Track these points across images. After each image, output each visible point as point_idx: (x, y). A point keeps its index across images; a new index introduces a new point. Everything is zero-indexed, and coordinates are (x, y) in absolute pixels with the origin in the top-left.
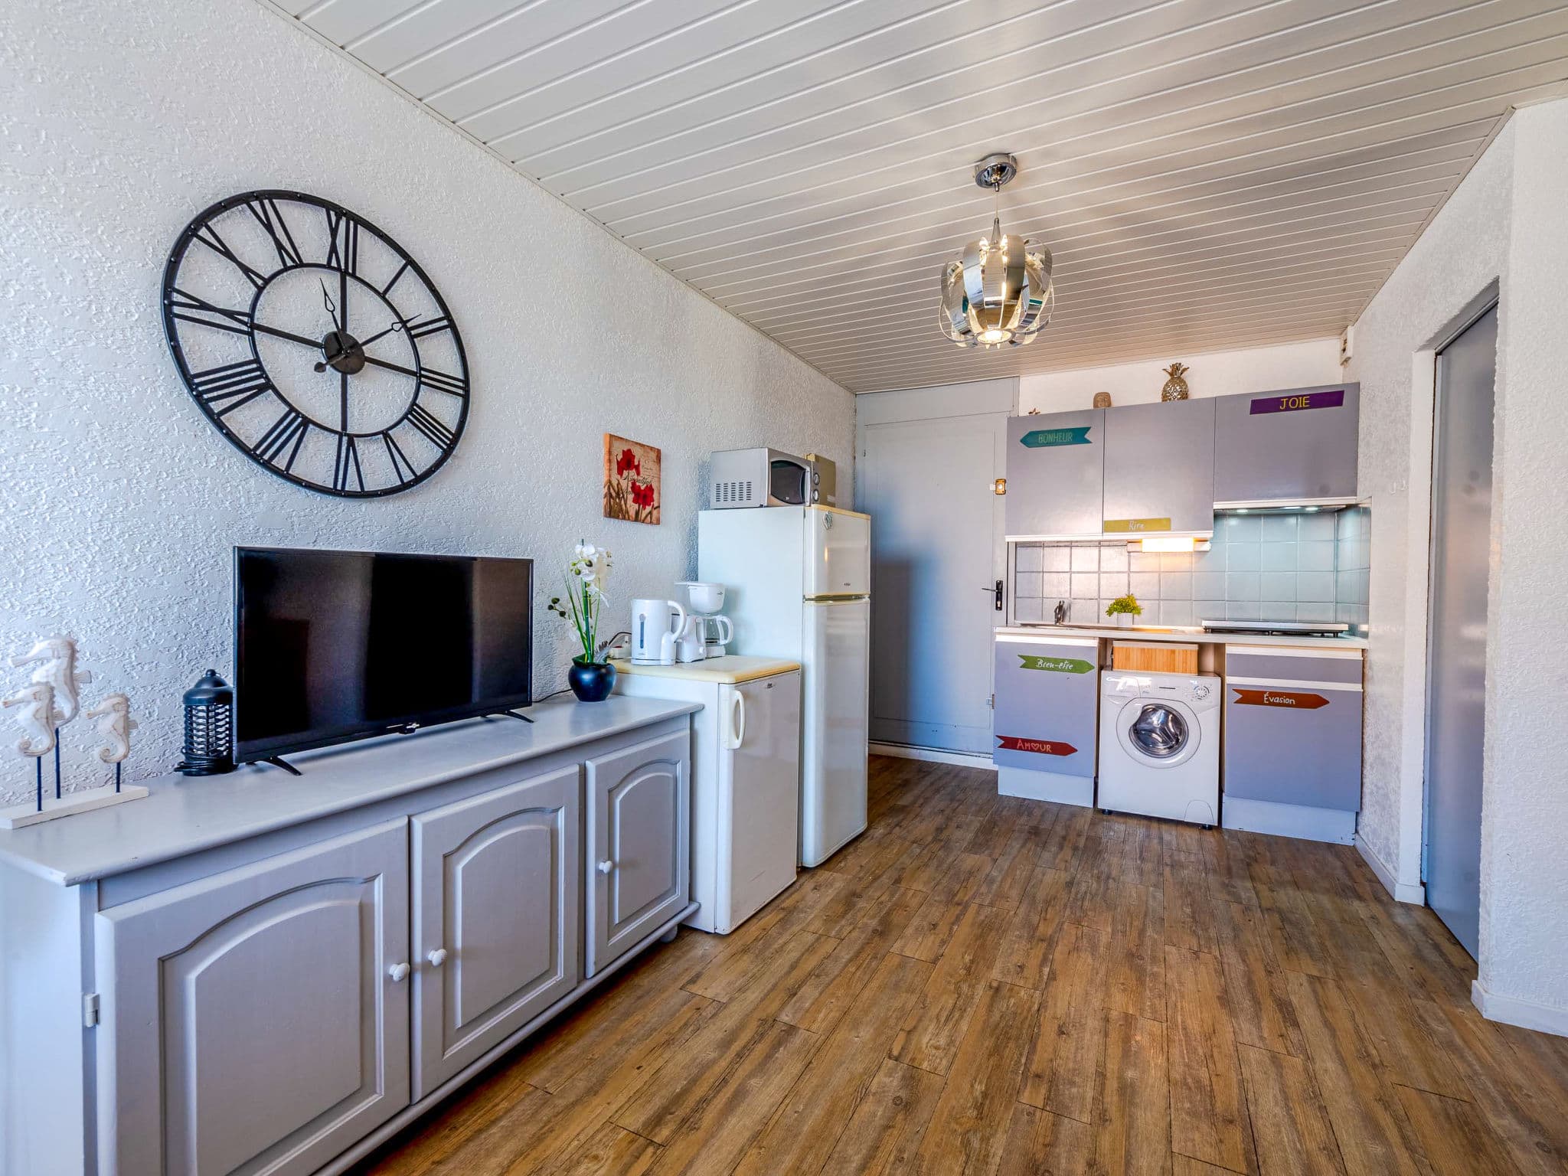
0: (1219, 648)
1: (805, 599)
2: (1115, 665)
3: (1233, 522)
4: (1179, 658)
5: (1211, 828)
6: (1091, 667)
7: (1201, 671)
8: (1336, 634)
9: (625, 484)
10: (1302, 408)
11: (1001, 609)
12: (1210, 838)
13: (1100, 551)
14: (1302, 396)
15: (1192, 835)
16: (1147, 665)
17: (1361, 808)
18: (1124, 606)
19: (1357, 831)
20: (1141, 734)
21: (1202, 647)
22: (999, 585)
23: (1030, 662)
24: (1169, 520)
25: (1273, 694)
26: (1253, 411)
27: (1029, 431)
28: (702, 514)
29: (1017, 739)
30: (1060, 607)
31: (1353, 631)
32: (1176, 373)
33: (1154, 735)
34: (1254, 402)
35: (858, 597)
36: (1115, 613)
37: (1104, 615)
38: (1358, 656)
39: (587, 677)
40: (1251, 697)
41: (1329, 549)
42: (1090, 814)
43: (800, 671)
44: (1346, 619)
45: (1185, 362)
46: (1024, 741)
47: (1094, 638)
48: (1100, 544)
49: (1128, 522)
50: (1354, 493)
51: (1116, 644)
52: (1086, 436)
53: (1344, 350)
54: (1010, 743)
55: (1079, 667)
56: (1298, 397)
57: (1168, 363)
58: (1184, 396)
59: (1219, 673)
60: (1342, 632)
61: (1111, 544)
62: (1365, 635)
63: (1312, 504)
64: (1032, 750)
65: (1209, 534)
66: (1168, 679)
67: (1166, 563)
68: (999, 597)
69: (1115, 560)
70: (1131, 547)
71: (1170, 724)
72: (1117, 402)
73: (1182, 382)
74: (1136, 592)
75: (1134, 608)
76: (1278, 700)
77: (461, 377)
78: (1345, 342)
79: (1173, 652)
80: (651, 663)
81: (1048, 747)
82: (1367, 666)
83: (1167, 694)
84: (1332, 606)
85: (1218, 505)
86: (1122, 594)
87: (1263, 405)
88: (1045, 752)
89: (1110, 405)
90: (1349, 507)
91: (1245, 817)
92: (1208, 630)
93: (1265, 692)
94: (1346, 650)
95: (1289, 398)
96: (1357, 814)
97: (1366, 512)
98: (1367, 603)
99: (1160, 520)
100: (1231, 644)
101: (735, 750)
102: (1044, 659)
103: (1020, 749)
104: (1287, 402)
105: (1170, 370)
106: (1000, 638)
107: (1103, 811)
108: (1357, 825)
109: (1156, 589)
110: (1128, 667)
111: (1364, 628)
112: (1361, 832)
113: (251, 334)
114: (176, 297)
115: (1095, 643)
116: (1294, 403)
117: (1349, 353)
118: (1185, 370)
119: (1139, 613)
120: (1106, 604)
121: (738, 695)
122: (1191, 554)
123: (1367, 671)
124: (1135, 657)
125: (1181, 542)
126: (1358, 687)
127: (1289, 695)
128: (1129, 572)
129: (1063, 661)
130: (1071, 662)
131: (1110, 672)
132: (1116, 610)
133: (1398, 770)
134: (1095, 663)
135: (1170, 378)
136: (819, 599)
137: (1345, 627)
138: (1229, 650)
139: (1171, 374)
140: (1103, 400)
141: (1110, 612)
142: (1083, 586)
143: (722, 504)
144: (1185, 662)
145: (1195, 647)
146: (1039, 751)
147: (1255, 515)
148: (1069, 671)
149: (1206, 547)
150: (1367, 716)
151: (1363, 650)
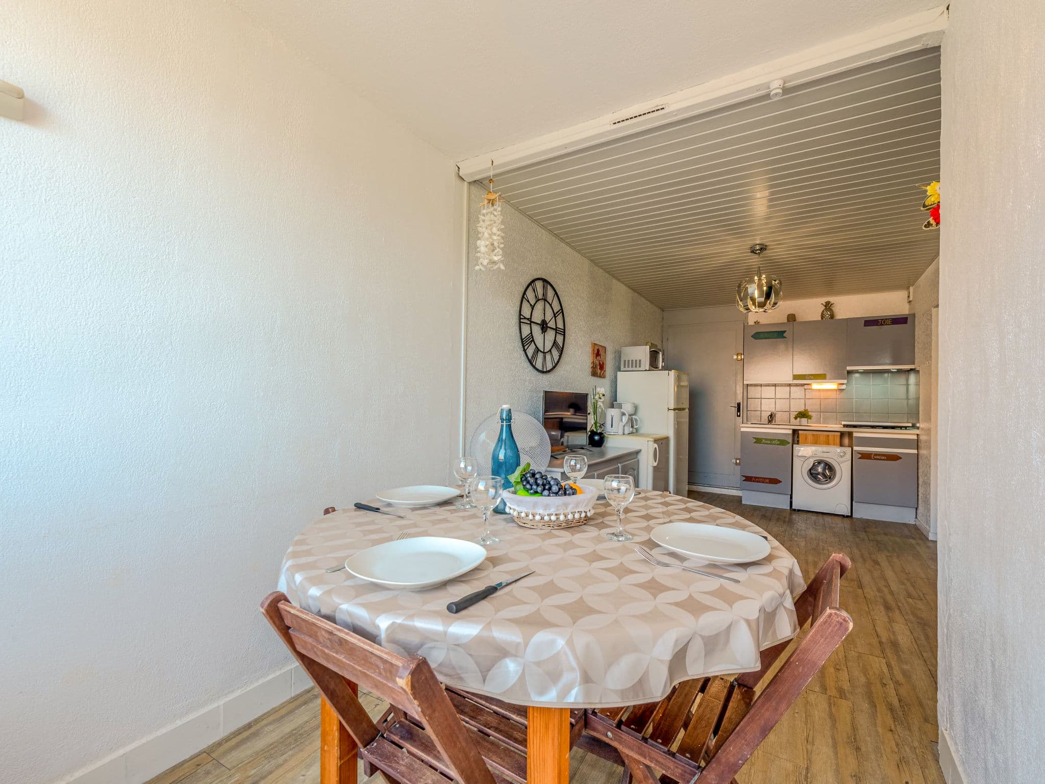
0: (850, 434)
1: (669, 409)
2: (800, 442)
3: (857, 375)
4: (831, 438)
5: (847, 517)
6: (789, 443)
7: (841, 445)
8: (906, 428)
9: (597, 363)
10: (888, 325)
11: (740, 416)
12: (847, 521)
13: (790, 388)
14: (888, 319)
15: (838, 520)
16: (816, 442)
17: (918, 506)
18: (803, 415)
19: (916, 517)
20: (813, 474)
21: (842, 434)
22: (739, 405)
23: (758, 440)
24: (825, 375)
25: (876, 455)
26: (865, 325)
27: (755, 332)
28: (618, 373)
29: (752, 477)
30: (771, 415)
31: (914, 426)
32: (828, 306)
33: (819, 476)
34: (866, 322)
35: (684, 409)
36: (798, 419)
37: (792, 419)
38: (915, 437)
39: (597, 438)
40: (865, 456)
41: (903, 389)
42: (789, 511)
43: (667, 439)
44: (911, 421)
45: (832, 299)
46: (755, 478)
47: (790, 429)
48: (790, 385)
49: (805, 375)
50: (914, 364)
51: (800, 432)
52: (784, 335)
53: (909, 297)
54: (748, 479)
55: (783, 442)
56: (886, 319)
57: (824, 300)
58: (832, 316)
59: (851, 446)
60: (909, 427)
61: (797, 385)
62: (918, 428)
63: (894, 368)
64: (759, 482)
65: (845, 381)
66: (825, 448)
67: (823, 395)
68: (739, 410)
69: (797, 392)
70: (806, 387)
71: (827, 471)
72: (800, 318)
73: (831, 310)
74: (809, 408)
75: (809, 416)
76: (878, 457)
77: (563, 328)
78: (909, 293)
79: (828, 436)
80: (614, 434)
81: (768, 481)
82: (919, 442)
83: (825, 455)
84: (906, 415)
85: (849, 368)
86: (802, 409)
87: (870, 322)
88: (766, 483)
89: (795, 320)
90: (911, 370)
91: (864, 512)
92: (845, 426)
93: (872, 454)
94: (910, 435)
95: (883, 320)
96: (916, 509)
97: (918, 371)
98: (919, 414)
99: (821, 374)
100: (856, 432)
101: (654, 467)
102: (766, 439)
103: (754, 481)
104: (881, 321)
105: (825, 304)
106: (742, 429)
107: (795, 510)
108: (916, 514)
109: (819, 407)
110: (806, 443)
111: (918, 425)
112: (918, 517)
113: (530, 324)
114: (522, 317)
115: (790, 432)
116: (884, 322)
117: (911, 299)
118: (832, 304)
119: (810, 419)
120: (793, 415)
121: (656, 446)
122: (835, 390)
123: (919, 444)
124: (810, 438)
125: (832, 385)
126: (915, 451)
127: (883, 455)
128: (805, 399)
129: (775, 440)
130: (779, 440)
131: (797, 445)
132: (799, 417)
133: (930, 484)
134: (790, 440)
135: (824, 308)
136: (674, 409)
137: (910, 425)
138: (855, 435)
139: (825, 306)
140: (792, 318)
141: (796, 418)
142: (781, 405)
143: (627, 369)
144: (834, 440)
145: (839, 434)
146: (763, 482)
147: (866, 372)
148: (778, 445)
149: (844, 387)
150: (920, 464)
151: (917, 435)
